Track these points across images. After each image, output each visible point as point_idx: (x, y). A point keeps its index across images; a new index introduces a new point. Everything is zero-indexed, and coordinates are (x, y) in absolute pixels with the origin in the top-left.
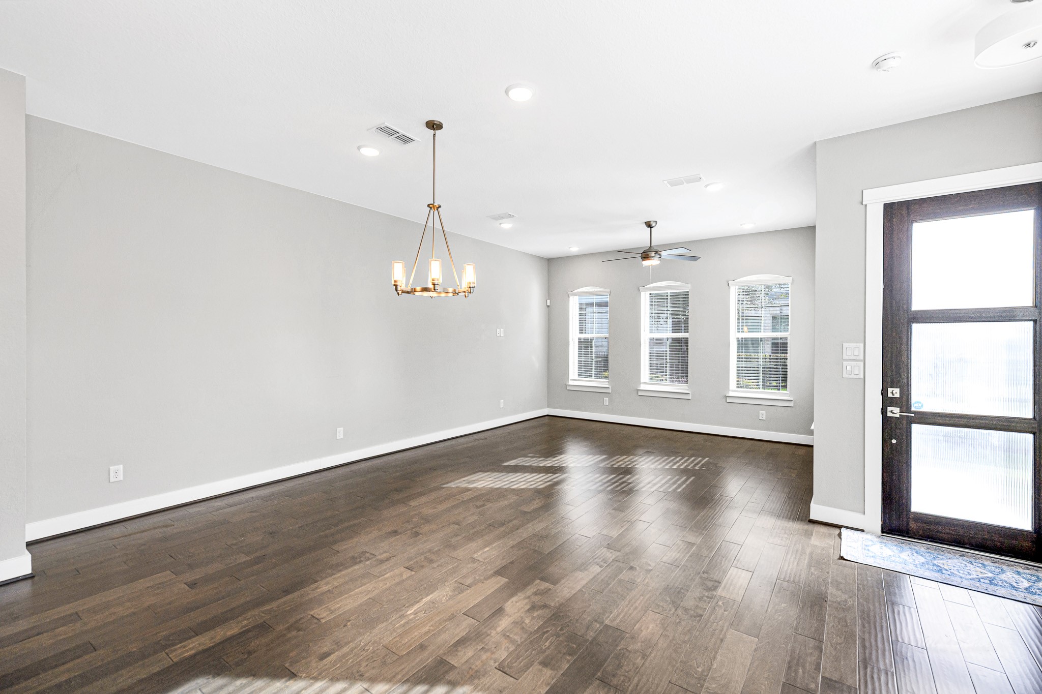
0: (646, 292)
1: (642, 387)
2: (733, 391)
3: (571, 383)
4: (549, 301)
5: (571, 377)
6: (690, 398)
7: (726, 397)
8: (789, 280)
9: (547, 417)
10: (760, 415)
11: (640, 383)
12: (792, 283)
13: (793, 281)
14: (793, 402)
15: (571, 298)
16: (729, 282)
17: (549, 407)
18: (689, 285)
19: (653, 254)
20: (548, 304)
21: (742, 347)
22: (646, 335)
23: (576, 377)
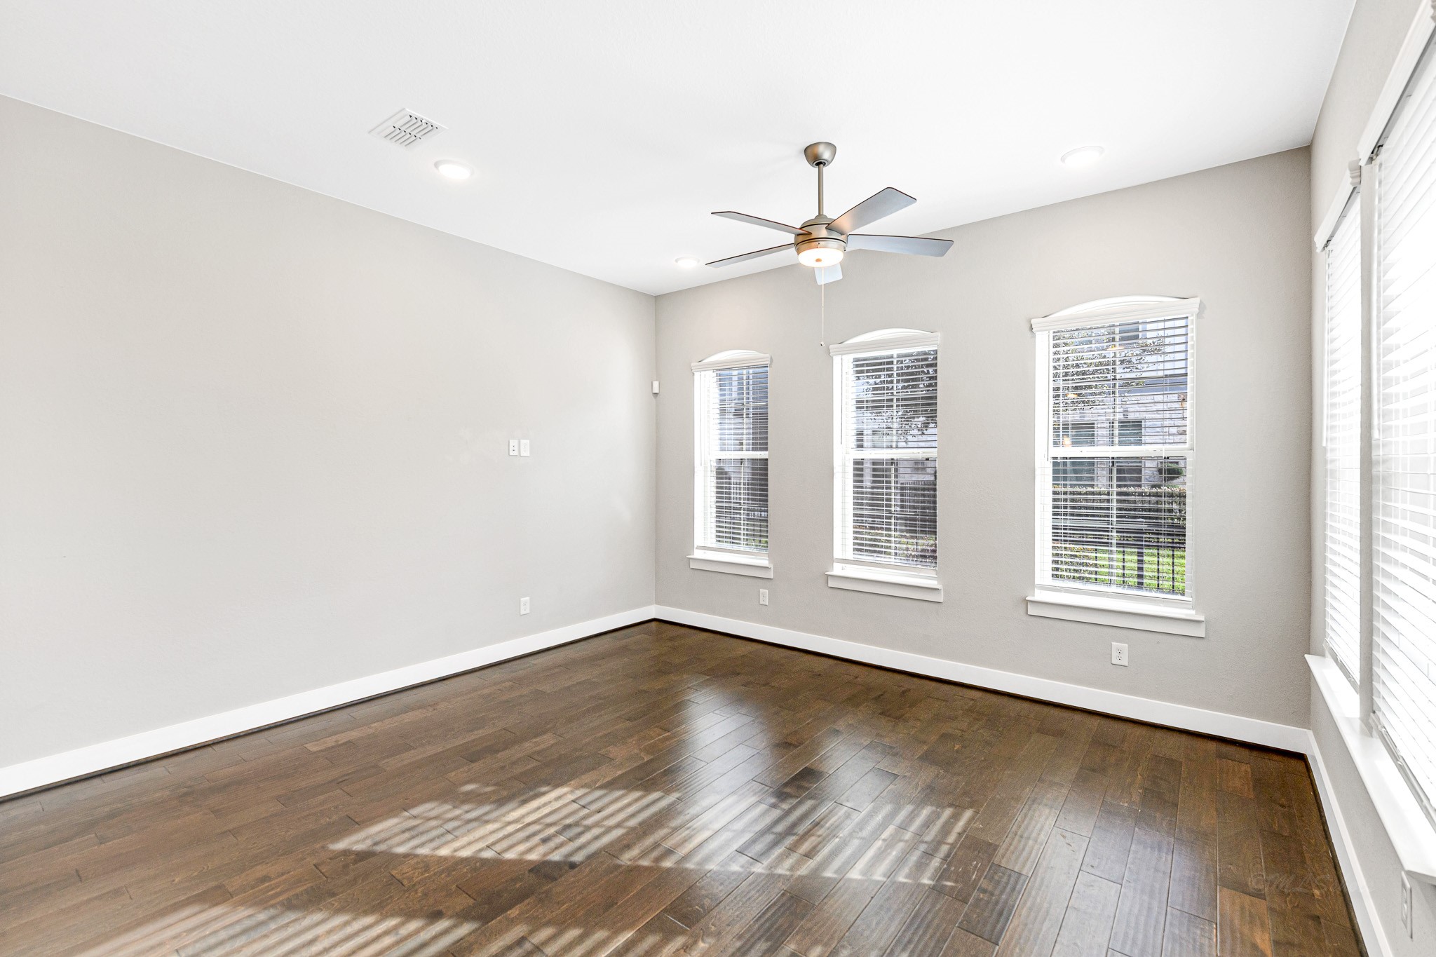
0: (844, 357)
1: (837, 570)
2: (1044, 588)
3: (698, 554)
4: (656, 384)
5: (699, 540)
6: (941, 601)
7: (1027, 602)
8: (1192, 306)
9: (654, 624)
10: (1115, 654)
11: (832, 560)
12: (1199, 315)
13: (1202, 307)
14: (1203, 625)
15: (697, 374)
16: (1033, 321)
17: (658, 603)
18: (939, 334)
19: (823, 233)
20: (656, 391)
21: (1065, 479)
22: (844, 455)
23: (712, 541)
